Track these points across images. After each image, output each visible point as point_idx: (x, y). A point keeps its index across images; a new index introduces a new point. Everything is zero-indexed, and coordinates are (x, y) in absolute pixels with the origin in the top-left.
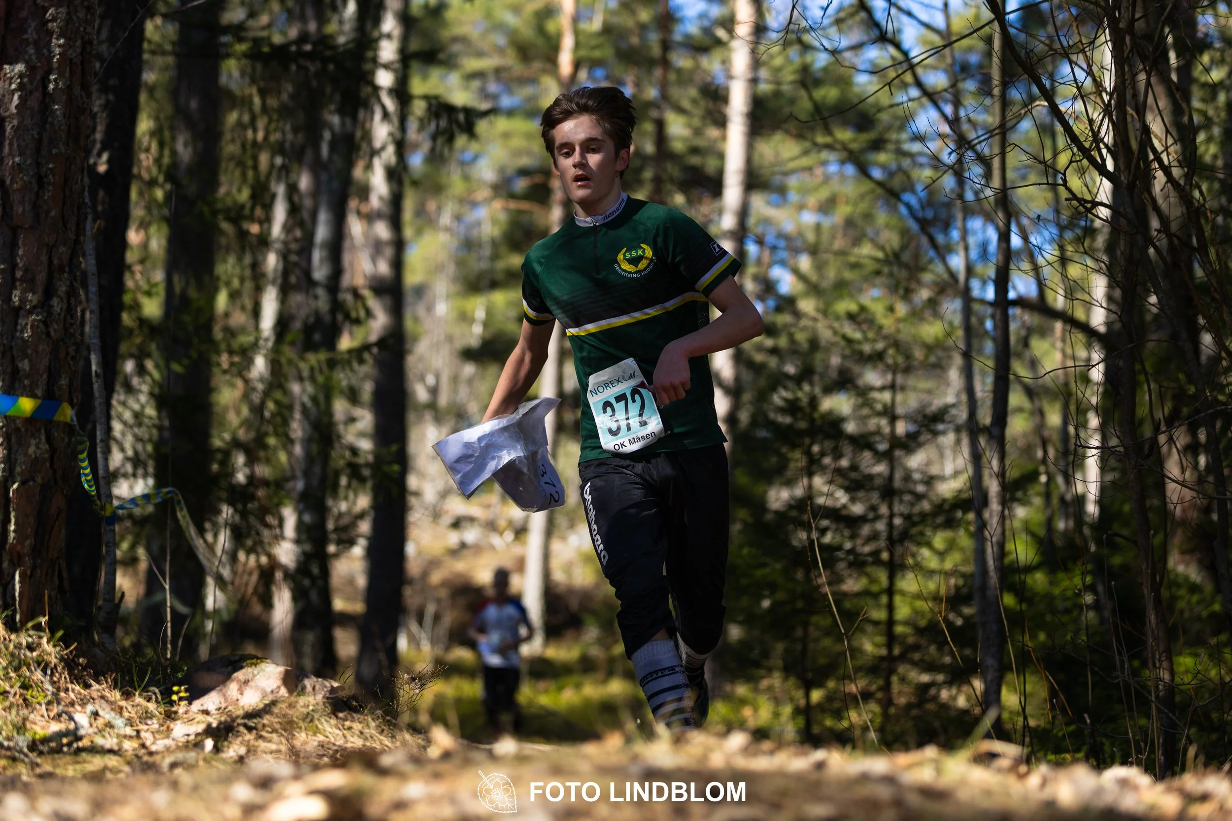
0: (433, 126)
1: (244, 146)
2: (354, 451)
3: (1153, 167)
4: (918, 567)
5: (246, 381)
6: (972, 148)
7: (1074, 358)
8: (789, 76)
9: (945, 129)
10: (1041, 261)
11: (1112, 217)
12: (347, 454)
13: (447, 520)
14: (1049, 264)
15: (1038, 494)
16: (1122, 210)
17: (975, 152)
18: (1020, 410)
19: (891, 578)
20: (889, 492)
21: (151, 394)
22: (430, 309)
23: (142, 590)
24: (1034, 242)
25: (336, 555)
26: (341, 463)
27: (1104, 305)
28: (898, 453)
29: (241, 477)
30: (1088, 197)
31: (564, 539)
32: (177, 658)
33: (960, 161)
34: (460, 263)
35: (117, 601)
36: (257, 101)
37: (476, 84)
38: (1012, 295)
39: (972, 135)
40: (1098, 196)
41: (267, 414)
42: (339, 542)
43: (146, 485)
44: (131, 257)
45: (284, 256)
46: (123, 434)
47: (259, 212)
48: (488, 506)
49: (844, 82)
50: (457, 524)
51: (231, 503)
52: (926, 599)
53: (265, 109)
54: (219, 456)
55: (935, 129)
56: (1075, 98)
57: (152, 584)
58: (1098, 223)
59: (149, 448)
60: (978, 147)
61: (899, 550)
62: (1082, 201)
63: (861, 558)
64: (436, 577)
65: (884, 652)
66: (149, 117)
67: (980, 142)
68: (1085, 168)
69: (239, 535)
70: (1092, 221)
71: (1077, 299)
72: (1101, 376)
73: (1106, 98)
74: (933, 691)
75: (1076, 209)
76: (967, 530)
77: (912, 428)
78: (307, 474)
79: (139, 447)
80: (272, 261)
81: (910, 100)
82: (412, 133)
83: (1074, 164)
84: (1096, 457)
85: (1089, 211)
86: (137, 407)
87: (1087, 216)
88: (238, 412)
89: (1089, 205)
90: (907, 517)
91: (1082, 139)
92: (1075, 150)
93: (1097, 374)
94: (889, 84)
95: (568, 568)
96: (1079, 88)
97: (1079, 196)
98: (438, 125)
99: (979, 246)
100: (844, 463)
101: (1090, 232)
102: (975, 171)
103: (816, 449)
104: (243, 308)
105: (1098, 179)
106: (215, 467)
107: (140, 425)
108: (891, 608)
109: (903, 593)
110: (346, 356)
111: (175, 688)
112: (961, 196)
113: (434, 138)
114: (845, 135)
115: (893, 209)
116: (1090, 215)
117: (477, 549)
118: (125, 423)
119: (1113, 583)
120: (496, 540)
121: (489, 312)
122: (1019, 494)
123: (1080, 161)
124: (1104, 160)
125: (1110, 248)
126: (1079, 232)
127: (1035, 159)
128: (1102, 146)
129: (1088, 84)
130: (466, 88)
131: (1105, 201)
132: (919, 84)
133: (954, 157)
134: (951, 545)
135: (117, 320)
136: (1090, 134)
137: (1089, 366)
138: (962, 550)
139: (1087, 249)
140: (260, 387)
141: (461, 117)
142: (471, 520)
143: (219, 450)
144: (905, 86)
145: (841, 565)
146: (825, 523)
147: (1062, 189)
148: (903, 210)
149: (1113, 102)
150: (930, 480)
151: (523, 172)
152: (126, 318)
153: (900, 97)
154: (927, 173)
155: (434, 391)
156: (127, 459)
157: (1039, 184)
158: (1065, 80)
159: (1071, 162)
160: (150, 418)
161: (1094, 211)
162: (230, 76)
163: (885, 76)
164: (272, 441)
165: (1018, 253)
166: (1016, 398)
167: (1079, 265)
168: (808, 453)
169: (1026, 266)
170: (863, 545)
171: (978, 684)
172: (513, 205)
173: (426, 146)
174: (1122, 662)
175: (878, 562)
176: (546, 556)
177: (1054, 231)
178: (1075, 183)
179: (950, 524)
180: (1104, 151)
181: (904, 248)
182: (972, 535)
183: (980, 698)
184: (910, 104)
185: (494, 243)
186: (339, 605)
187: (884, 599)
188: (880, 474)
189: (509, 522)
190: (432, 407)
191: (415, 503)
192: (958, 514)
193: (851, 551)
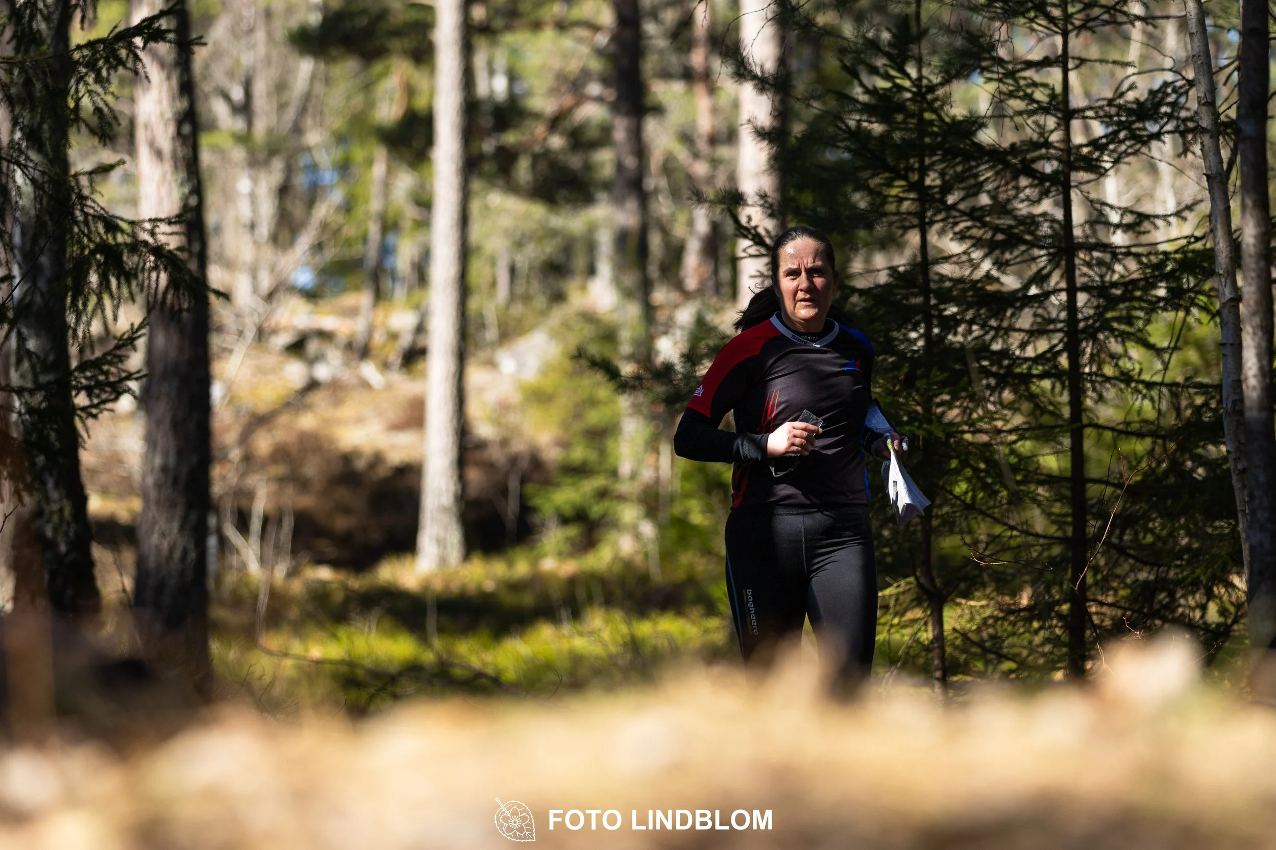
2: (111, 225)
4: (1126, 378)
13: (280, 340)
20: (1065, 246)
28: (1078, 176)
31: (492, 364)
42: (89, 391)
48: (353, 312)
50: (297, 347)
52: (1140, 435)
61: (1088, 349)
63: (1020, 368)
64: (263, 443)
65: (1067, 531)
74: (1161, 595)
77: (1099, 130)
90: (1100, 290)
100: (984, 200)
103: (932, 180)
108: (1078, 456)
109: (1098, 428)
110: (86, 54)
117: (336, 388)
120: (369, 371)
142: (325, 336)
155: (244, 109)
168: (918, 187)
170: (1023, 345)
175: (1055, 374)
176: (460, 396)
182: (1216, 317)
186: (96, 505)
187: (1067, 441)
188: (1044, 214)
189: (394, 336)
190: (244, 139)
191: (219, 310)
192: (1189, 281)
193: (1005, 353)
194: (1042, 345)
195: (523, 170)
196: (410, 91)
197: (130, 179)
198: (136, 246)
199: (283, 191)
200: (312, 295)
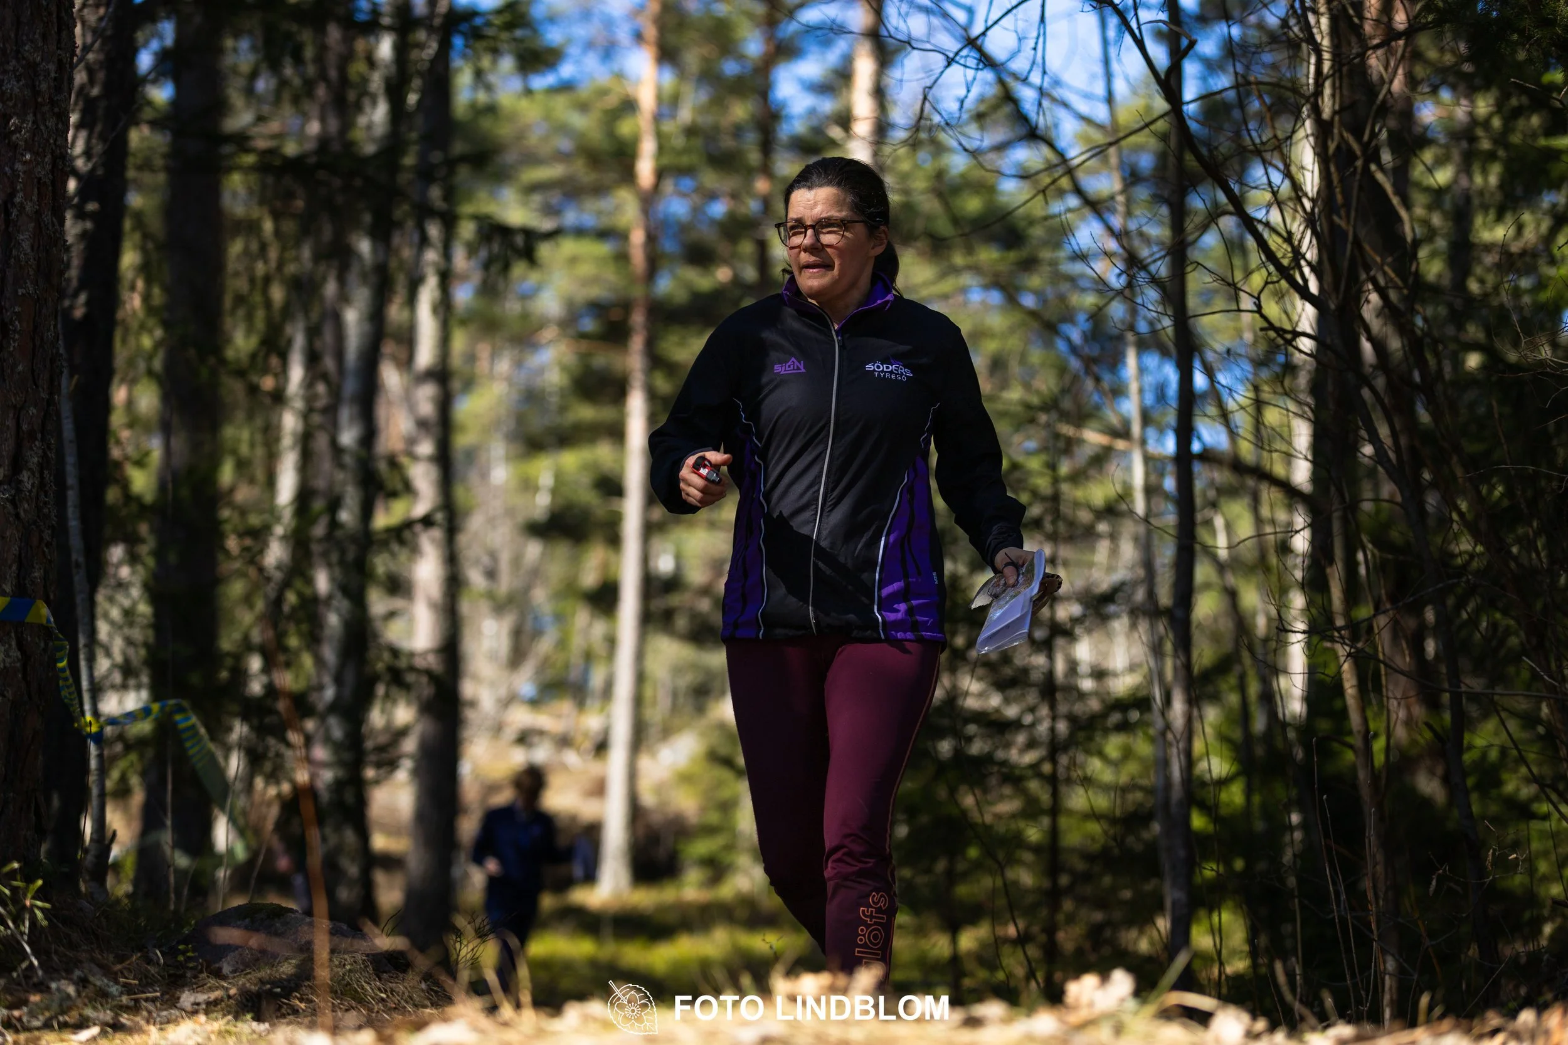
0: (483, 253)
1: (252, 280)
2: (395, 652)
3: (1365, 288)
4: (1087, 781)
5: (261, 569)
6: (1144, 267)
7: (1273, 522)
8: (920, 184)
9: (1112, 245)
10: (1231, 405)
11: (1318, 350)
12: (386, 656)
13: (510, 733)
14: (1242, 408)
15: (1231, 689)
16: (1328, 341)
17: (1149, 273)
18: (1207, 586)
19: (1055, 794)
20: (1049, 689)
21: (146, 587)
22: (485, 475)
23: (137, 826)
24: (1223, 381)
25: (377, 782)
26: (380, 666)
27: (1309, 457)
28: (1060, 642)
29: (256, 687)
30: (1288, 327)
31: (653, 754)
32: (183, 909)
33: (1130, 285)
34: (520, 419)
35: (107, 842)
36: (268, 226)
37: (537, 199)
38: (1196, 447)
39: (1144, 253)
40: (1300, 324)
41: (286, 608)
42: (379, 765)
43: (139, 699)
44: (117, 419)
45: (306, 416)
46: (111, 635)
47: (274, 361)
48: (559, 716)
49: (986, 189)
50: (524, 738)
51: (245, 718)
52: (1097, 820)
53: (277, 233)
54: (229, 662)
55: (1101, 245)
56: (1269, 206)
57: (150, 819)
58: (1298, 358)
59: (143, 652)
60: (1153, 268)
61: (1064, 760)
62: (1280, 331)
63: (1017, 772)
65: (1046, 884)
66: (135, 248)
67: (1155, 261)
68: (1284, 291)
69: (255, 758)
70: (1292, 355)
71: (1276, 451)
72: (1307, 544)
73: (1308, 205)
74: (1108, 933)
75: (1273, 340)
76: (1146, 734)
77: (1076, 609)
78: (338, 680)
79: (131, 651)
80: (290, 422)
81: (1069, 210)
82: (460, 260)
83: (1271, 286)
84: (1302, 644)
85: (1289, 342)
86: (127, 603)
87: (1286, 349)
88: (251, 607)
89: (1289, 336)
90: (1072, 719)
91: (1279, 255)
92: (1272, 268)
93: (1301, 542)
94: (1044, 191)
95: (659, 789)
96: (1275, 193)
97: (1277, 324)
98: (490, 252)
99: (1157, 389)
101: (1290, 368)
102: (1152, 294)
104: (252, 481)
105: (1299, 302)
106: (224, 674)
107: (131, 624)
108: (1054, 833)
109: (1070, 813)
110: (384, 536)
111: (181, 947)
112: (1132, 328)
113: (486, 266)
114: (988, 255)
115: (1049, 344)
116: (1290, 349)
118: (112, 623)
119: (1325, 796)
120: (571, 758)
121: (559, 477)
122: (1210, 689)
123: (1278, 282)
124: (1305, 281)
125: (1316, 388)
126: (1277, 369)
127: (1223, 280)
128: (1303, 263)
129: (1285, 188)
130: (525, 204)
131: (1309, 331)
132: (1078, 191)
133: (1123, 280)
134: (1127, 754)
135: (100, 496)
136: (1289, 249)
137: (1291, 531)
138: (1142, 760)
139: (1287, 389)
140: (278, 576)
141: (519, 240)
142: (541, 733)
143: (228, 654)
144: (1061, 193)
145: (993, 781)
146: (972, 729)
147: (1257, 315)
148: (1061, 345)
149: (1316, 210)
150: (1099, 674)
151: (597, 308)
152: (112, 495)
153: (1056, 207)
154: (1090, 300)
156: (114, 666)
157: (1228, 311)
158: (1259, 182)
159: (1267, 283)
160: (143, 616)
161: (1294, 343)
162: (235, 194)
163: (1036, 182)
164: (293, 642)
165: (1204, 395)
166: (1203, 572)
167: (1277, 410)
169: (1212, 410)
170: (1020, 755)
171: (1163, 924)
172: (584, 345)
173: (477, 278)
174: (1337, 894)
175: (1039, 775)
176: (632, 775)
177: (1248, 367)
178: (1272, 309)
179: (1124, 727)
180: (1307, 270)
181: (1064, 391)
182: (1152, 740)
183: (1165, 940)
184: (1069, 216)
185: (562, 393)
186: (380, 842)
187: (1046, 821)
188: (1037, 668)
189: (586, 735)
190: (490, 595)
191: (470, 714)
192: (1134, 715)
193: (1004, 763)
194: (1029, 758)
195: (681, 623)
196: (605, 566)
197: (411, 621)
198: (412, 669)
199: (517, 633)
200: (534, 703)
